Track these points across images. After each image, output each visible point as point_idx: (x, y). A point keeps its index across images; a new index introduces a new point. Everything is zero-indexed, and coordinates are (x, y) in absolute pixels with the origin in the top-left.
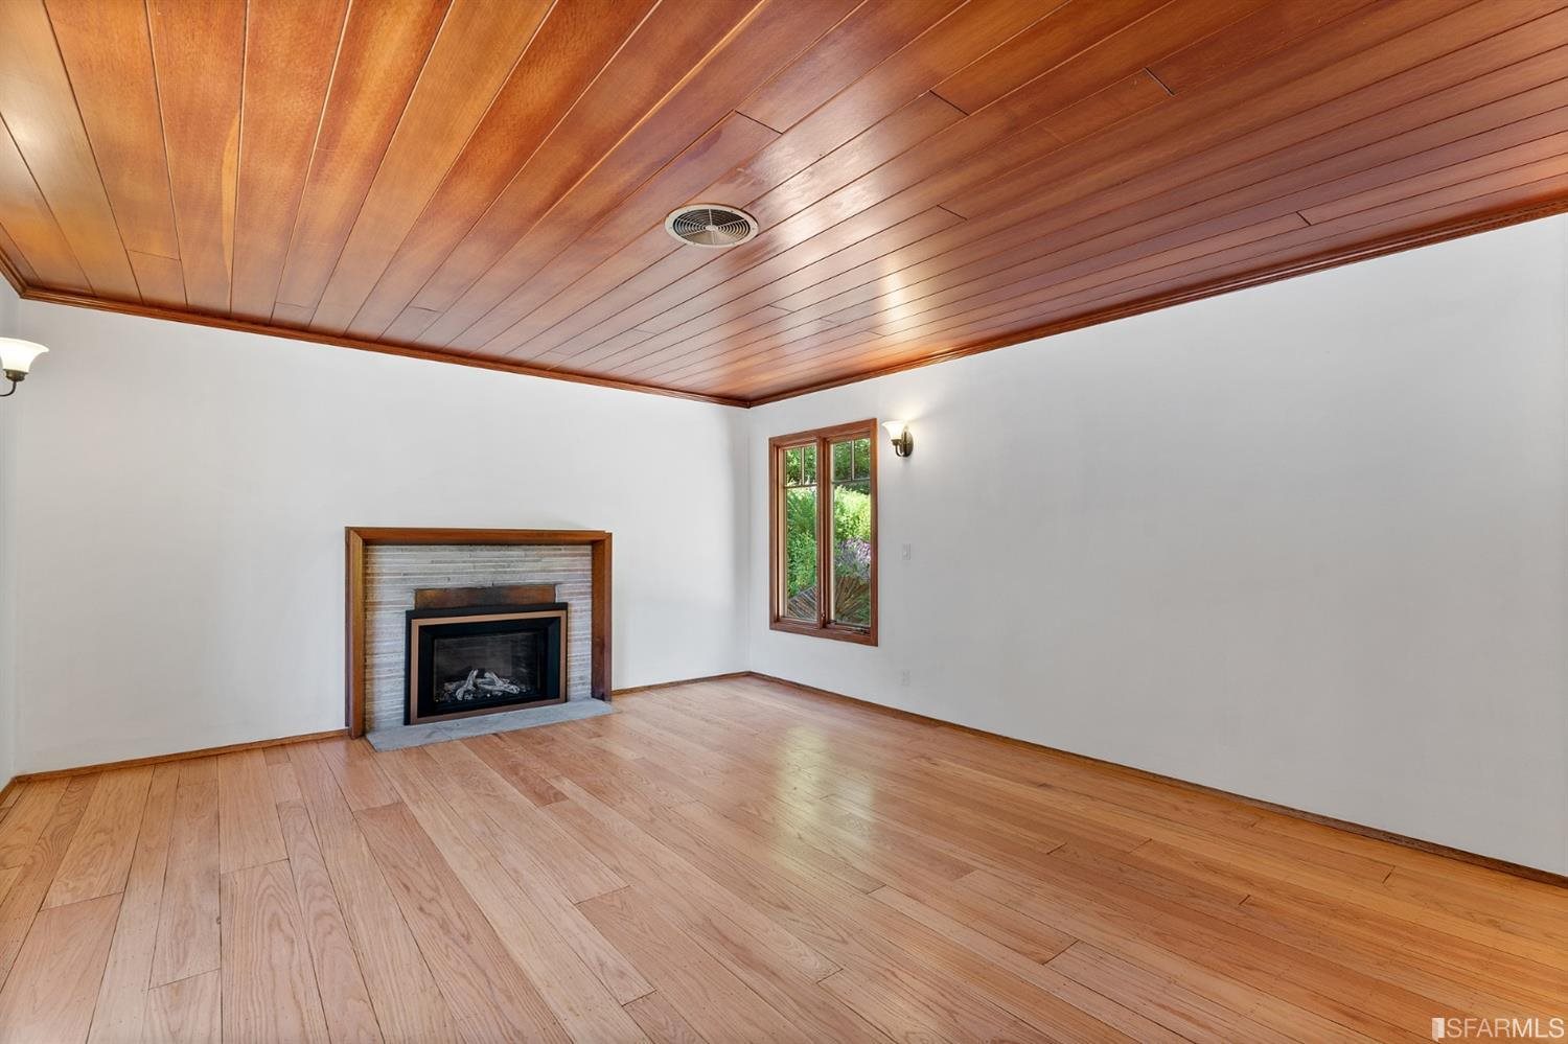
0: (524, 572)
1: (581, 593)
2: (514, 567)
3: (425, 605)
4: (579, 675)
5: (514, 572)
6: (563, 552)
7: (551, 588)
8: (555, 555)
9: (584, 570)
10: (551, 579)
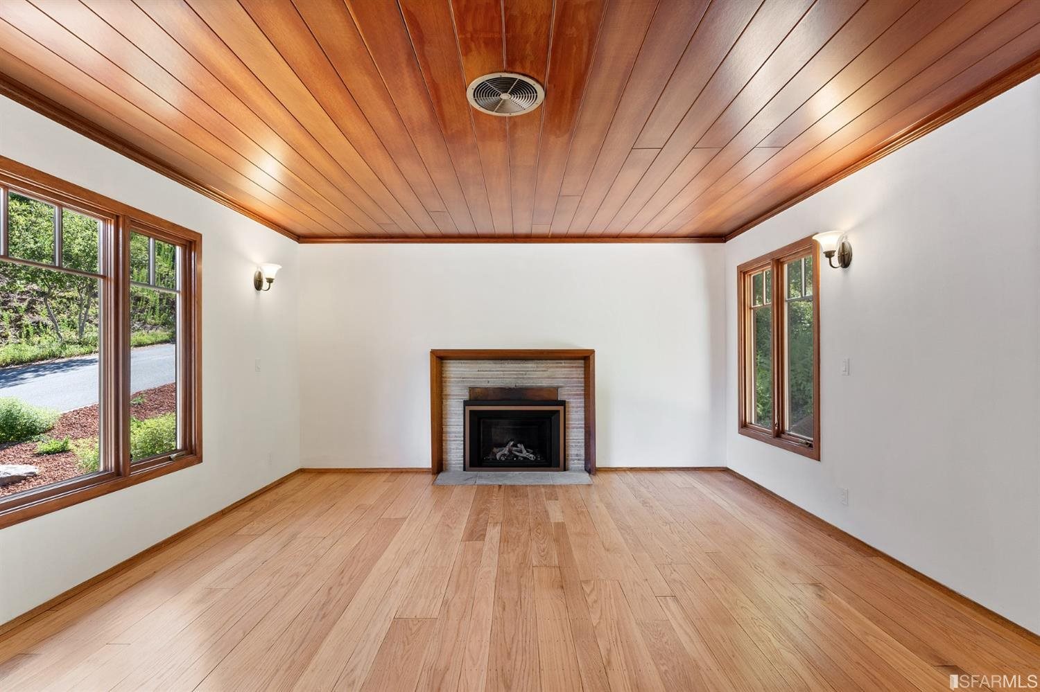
0: (536, 378)
1: (577, 395)
2: (529, 374)
3: (476, 397)
4: (576, 453)
5: (529, 378)
6: (563, 365)
7: (555, 390)
8: (557, 367)
9: (578, 378)
10: (554, 383)
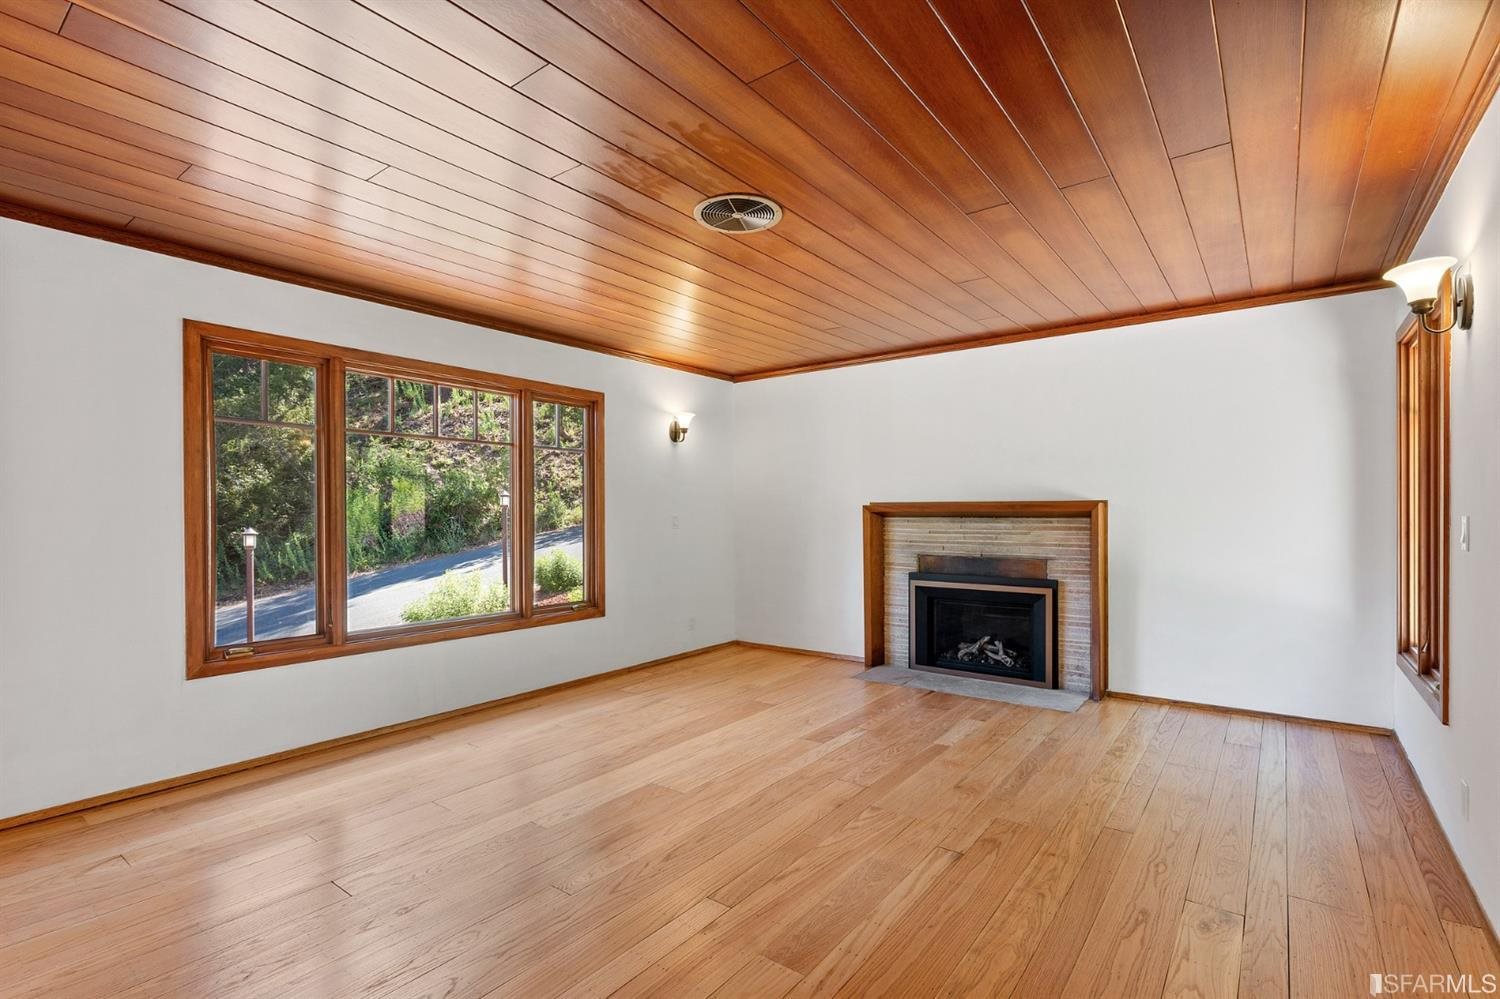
0: (1010, 545)
1: (1078, 572)
2: (1001, 539)
3: (926, 567)
4: (1076, 663)
5: (1002, 544)
6: (1056, 525)
7: (1043, 563)
8: (1045, 528)
9: (1080, 546)
10: (1041, 553)
